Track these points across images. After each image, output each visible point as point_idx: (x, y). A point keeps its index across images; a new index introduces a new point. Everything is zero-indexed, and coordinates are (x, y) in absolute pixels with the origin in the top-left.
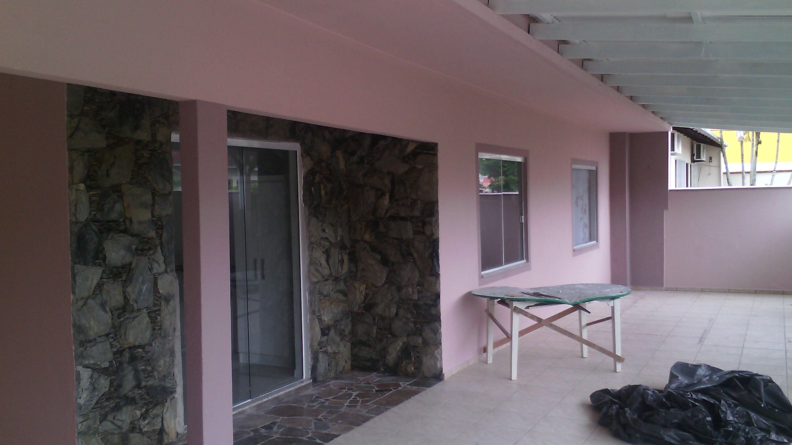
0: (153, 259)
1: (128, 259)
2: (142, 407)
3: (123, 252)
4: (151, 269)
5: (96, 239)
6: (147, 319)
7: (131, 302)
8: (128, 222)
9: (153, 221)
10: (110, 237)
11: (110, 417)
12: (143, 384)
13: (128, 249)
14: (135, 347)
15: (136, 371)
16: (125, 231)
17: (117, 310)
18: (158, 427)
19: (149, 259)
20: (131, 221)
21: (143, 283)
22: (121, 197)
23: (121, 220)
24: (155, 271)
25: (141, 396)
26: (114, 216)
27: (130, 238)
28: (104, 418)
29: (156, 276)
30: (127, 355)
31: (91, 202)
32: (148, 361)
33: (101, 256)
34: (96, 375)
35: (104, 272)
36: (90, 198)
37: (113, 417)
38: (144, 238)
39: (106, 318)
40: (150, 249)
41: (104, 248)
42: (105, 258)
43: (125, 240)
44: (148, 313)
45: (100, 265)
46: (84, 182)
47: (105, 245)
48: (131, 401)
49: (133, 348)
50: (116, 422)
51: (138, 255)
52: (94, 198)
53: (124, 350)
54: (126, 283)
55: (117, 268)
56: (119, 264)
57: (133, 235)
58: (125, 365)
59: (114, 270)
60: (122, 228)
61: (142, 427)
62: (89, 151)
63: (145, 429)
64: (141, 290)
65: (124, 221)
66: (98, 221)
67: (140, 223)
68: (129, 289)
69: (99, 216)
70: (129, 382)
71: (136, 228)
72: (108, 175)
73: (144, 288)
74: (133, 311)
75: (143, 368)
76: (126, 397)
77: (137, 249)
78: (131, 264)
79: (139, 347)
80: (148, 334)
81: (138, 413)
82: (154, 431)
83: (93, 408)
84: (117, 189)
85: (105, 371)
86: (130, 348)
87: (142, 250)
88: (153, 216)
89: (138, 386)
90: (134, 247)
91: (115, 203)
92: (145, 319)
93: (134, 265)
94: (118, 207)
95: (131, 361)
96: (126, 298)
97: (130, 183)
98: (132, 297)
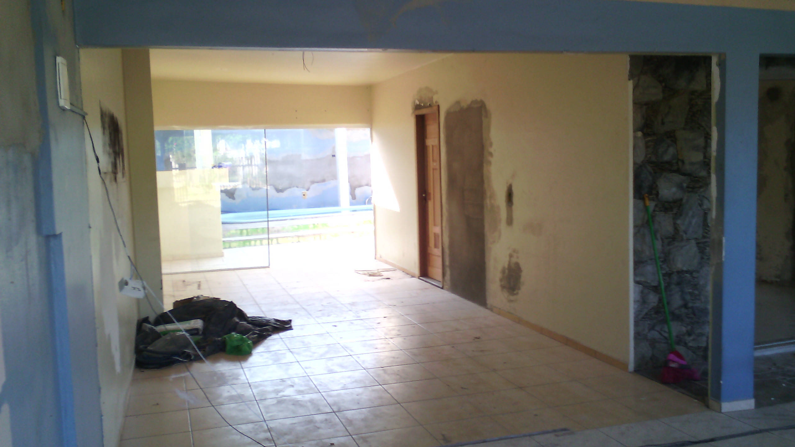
0: (704, 197)
1: (679, 195)
2: (687, 325)
3: (674, 189)
4: (701, 205)
5: (651, 178)
6: (695, 249)
7: (681, 233)
8: (680, 163)
9: (705, 162)
10: (663, 176)
11: (658, 328)
12: (690, 305)
13: (680, 186)
14: (683, 272)
15: (683, 293)
16: (678, 171)
17: (667, 238)
19: (699, 196)
20: (683, 162)
21: (693, 216)
22: (675, 141)
23: (674, 161)
24: (705, 207)
25: (688, 314)
26: (667, 158)
27: (681, 177)
29: (706, 212)
30: (675, 278)
31: (647, 147)
32: (695, 286)
33: (654, 192)
34: (646, 291)
35: (656, 206)
36: (646, 144)
38: (696, 177)
39: (658, 245)
40: (701, 187)
41: (657, 186)
42: (657, 194)
43: (677, 178)
44: (698, 243)
45: (653, 200)
46: (642, 130)
47: (658, 183)
48: (676, 317)
49: (680, 272)
50: (662, 333)
51: (689, 192)
52: (650, 144)
53: (673, 273)
54: (676, 216)
55: (668, 202)
56: (671, 200)
57: (684, 174)
58: (673, 286)
59: (666, 204)
60: (675, 168)
61: (687, 342)
62: (647, 104)
64: (690, 223)
65: (677, 163)
66: (653, 163)
67: (692, 164)
68: (679, 222)
69: (654, 159)
70: (677, 301)
71: (688, 168)
72: (663, 123)
73: (694, 221)
74: (682, 240)
75: (690, 290)
76: (672, 313)
77: (688, 187)
78: (681, 200)
79: (687, 272)
80: (696, 261)
81: (684, 329)
83: (643, 318)
84: (671, 135)
85: (653, 289)
87: (693, 188)
89: (685, 306)
90: (685, 185)
91: (668, 147)
92: (692, 248)
93: (684, 201)
94: (671, 151)
95: (678, 284)
96: (676, 229)
97: (684, 129)
98: (683, 228)
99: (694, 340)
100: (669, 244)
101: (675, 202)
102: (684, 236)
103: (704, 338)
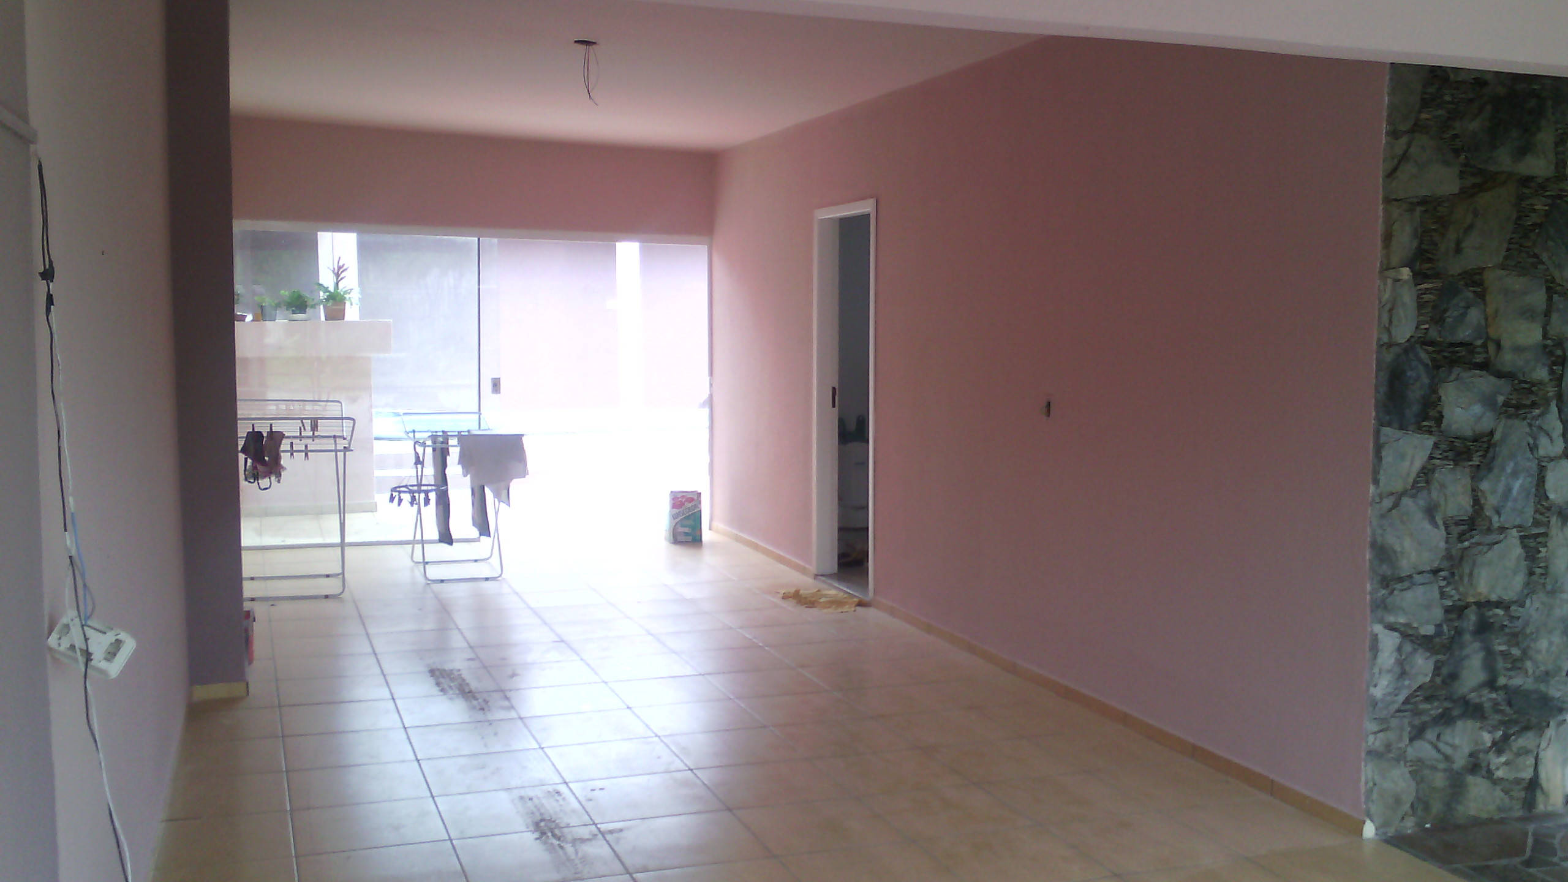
0: (1540, 428)
1: (1487, 422)
2: (1495, 728)
3: (1477, 409)
4: (1533, 448)
5: (1426, 380)
6: (1518, 551)
7: (1488, 512)
8: (1492, 348)
9: (1545, 346)
10: (1453, 377)
11: (1431, 735)
12: (1502, 681)
13: (1489, 402)
14: (1488, 604)
15: (1489, 653)
16: (1484, 366)
17: (1457, 524)
18: (1528, 774)
19: (1530, 425)
20: (1498, 345)
21: (1515, 474)
22: (1482, 296)
23: (1479, 342)
24: (1542, 452)
25: (1496, 704)
26: (1464, 334)
27: (1492, 379)
28: (1418, 733)
29: (1543, 464)
30: (1472, 617)
31: (1421, 305)
32: (1515, 638)
33: (1432, 413)
34: (1408, 647)
35: (1436, 446)
36: (1418, 297)
37: (1435, 735)
38: (1526, 382)
39: (1436, 538)
40: (1534, 405)
41: (1439, 399)
42: (1440, 419)
43: (1484, 382)
44: (1522, 538)
45: (1430, 433)
46: (1409, 264)
47: (1441, 392)
48: (1474, 711)
49: (1485, 605)
50: (1441, 745)
51: (1509, 417)
52: (1426, 297)
53: (1467, 606)
54: (1478, 473)
55: (1464, 439)
56: (1469, 433)
57: (1500, 375)
58: (1467, 637)
59: (1458, 443)
60: (1479, 359)
61: (1493, 767)
62: (1424, 201)
63: (1500, 774)
64: (1509, 490)
65: (1484, 346)
66: (1432, 343)
67: (1518, 349)
68: (1485, 486)
69: (1433, 334)
70: (1473, 673)
71: (1508, 360)
72: (1458, 250)
73: (1517, 485)
74: (1489, 530)
75: (1503, 648)
76: (1465, 702)
77: (1506, 404)
78: (1491, 433)
79: (1498, 604)
80: (1519, 580)
81: (1487, 738)
82: (1517, 781)
83: (1398, 711)
84: (1474, 279)
85: (1426, 643)
86: (1479, 604)
87: (1518, 407)
88: (1545, 336)
89: (1491, 684)
90: (1501, 399)
91: (1468, 307)
92: (1513, 549)
93: (1497, 436)
94: (1474, 315)
95: (1484, 628)
96: (1477, 503)
97: (1503, 267)
98: (1491, 501)
99: (1506, 763)
100: (1461, 538)
101: (1477, 438)
102: (1495, 519)
103: (1531, 761)
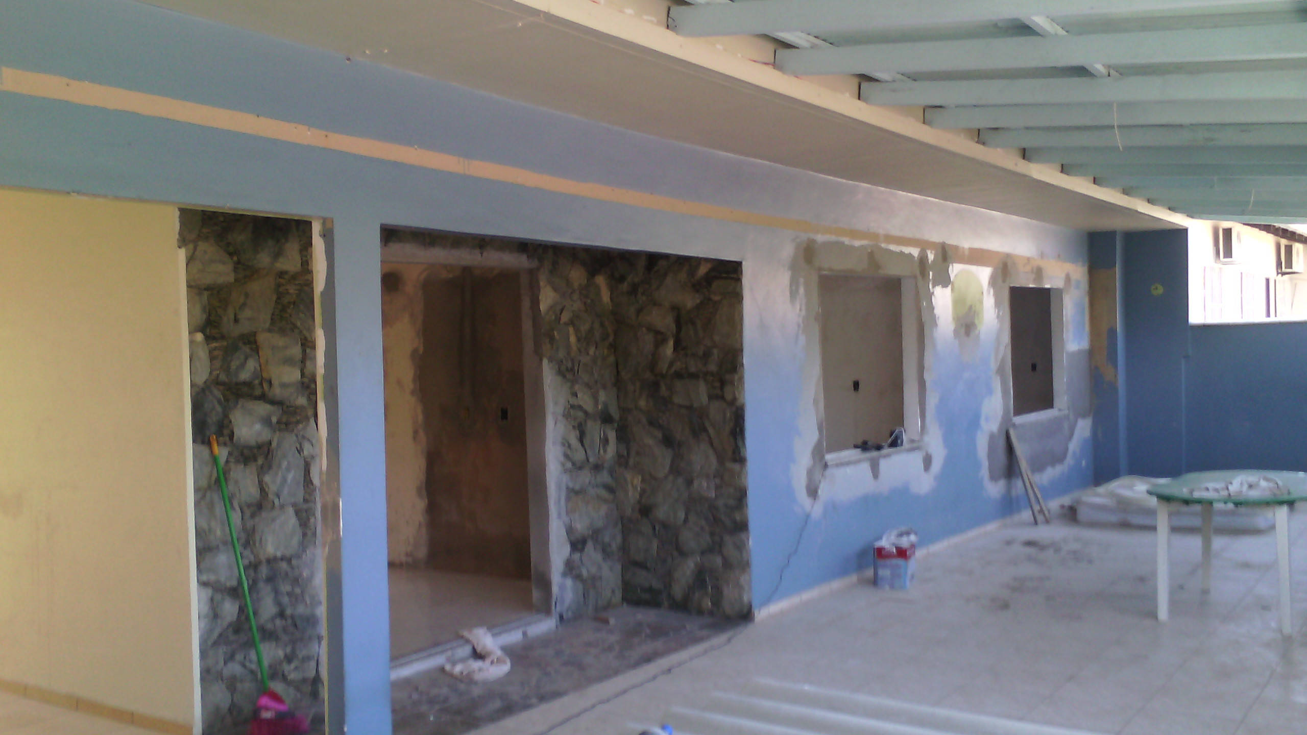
0: (304, 437)
1: (266, 436)
2: (286, 645)
3: (258, 427)
4: (300, 451)
5: (219, 409)
6: (294, 520)
7: (271, 496)
8: (265, 386)
9: (304, 381)
10: (239, 406)
11: (239, 657)
12: (289, 612)
13: (267, 421)
14: (275, 559)
15: (278, 594)
16: (263, 397)
17: (249, 506)
18: (312, 674)
19: (297, 436)
20: (270, 383)
21: (288, 469)
22: (256, 350)
23: (256, 382)
24: (306, 453)
25: (285, 629)
26: (244, 376)
27: (268, 406)
28: (230, 658)
29: (308, 461)
30: (264, 571)
31: (212, 359)
32: (296, 581)
33: (226, 432)
34: (218, 597)
35: (230, 454)
36: (210, 352)
37: (242, 656)
38: (290, 407)
39: (236, 518)
40: (298, 422)
41: (231, 421)
42: (232, 434)
43: (263, 409)
44: (296, 512)
45: (225, 444)
46: (202, 330)
47: (232, 417)
48: (268, 635)
49: (271, 561)
50: (247, 662)
51: (280, 430)
52: (216, 353)
53: (260, 563)
54: (262, 471)
55: (250, 448)
56: (253, 442)
57: (273, 402)
58: (261, 585)
59: (246, 451)
60: (258, 392)
61: (286, 673)
62: (208, 288)
63: (291, 676)
64: (284, 480)
65: (261, 384)
66: (223, 384)
67: (284, 386)
68: (267, 479)
69: (223, 377)
70: (268, 608)
71: (277, 392)
72: (236, 320)
73: (290, 476)
74: (273, 508)
75: (287, 589)
76: (262, 630)
77: (279, 422)
78: (270, 443)
79: (282, 559)
80: (296, 541)
81: (281, 653)
82: (304, 680)
83: (215, 643)
84: (250, 339)
85: (230, 592)
86: (269, 561)
87: (287, 424)
88: (303, 375)
89: (282, 614)
90: (274, 420)
91: (246, 359)
92: (290, 520)
93: (274, 444)
94: (251, 364)
95: (270, 579)
96: (263, 490)
97: (270, 331)
98: (272, 488)
99: (296, 668)
100: (253, 516)
101: (259, 447)
102: (276, 502)
103: (313, 664)
